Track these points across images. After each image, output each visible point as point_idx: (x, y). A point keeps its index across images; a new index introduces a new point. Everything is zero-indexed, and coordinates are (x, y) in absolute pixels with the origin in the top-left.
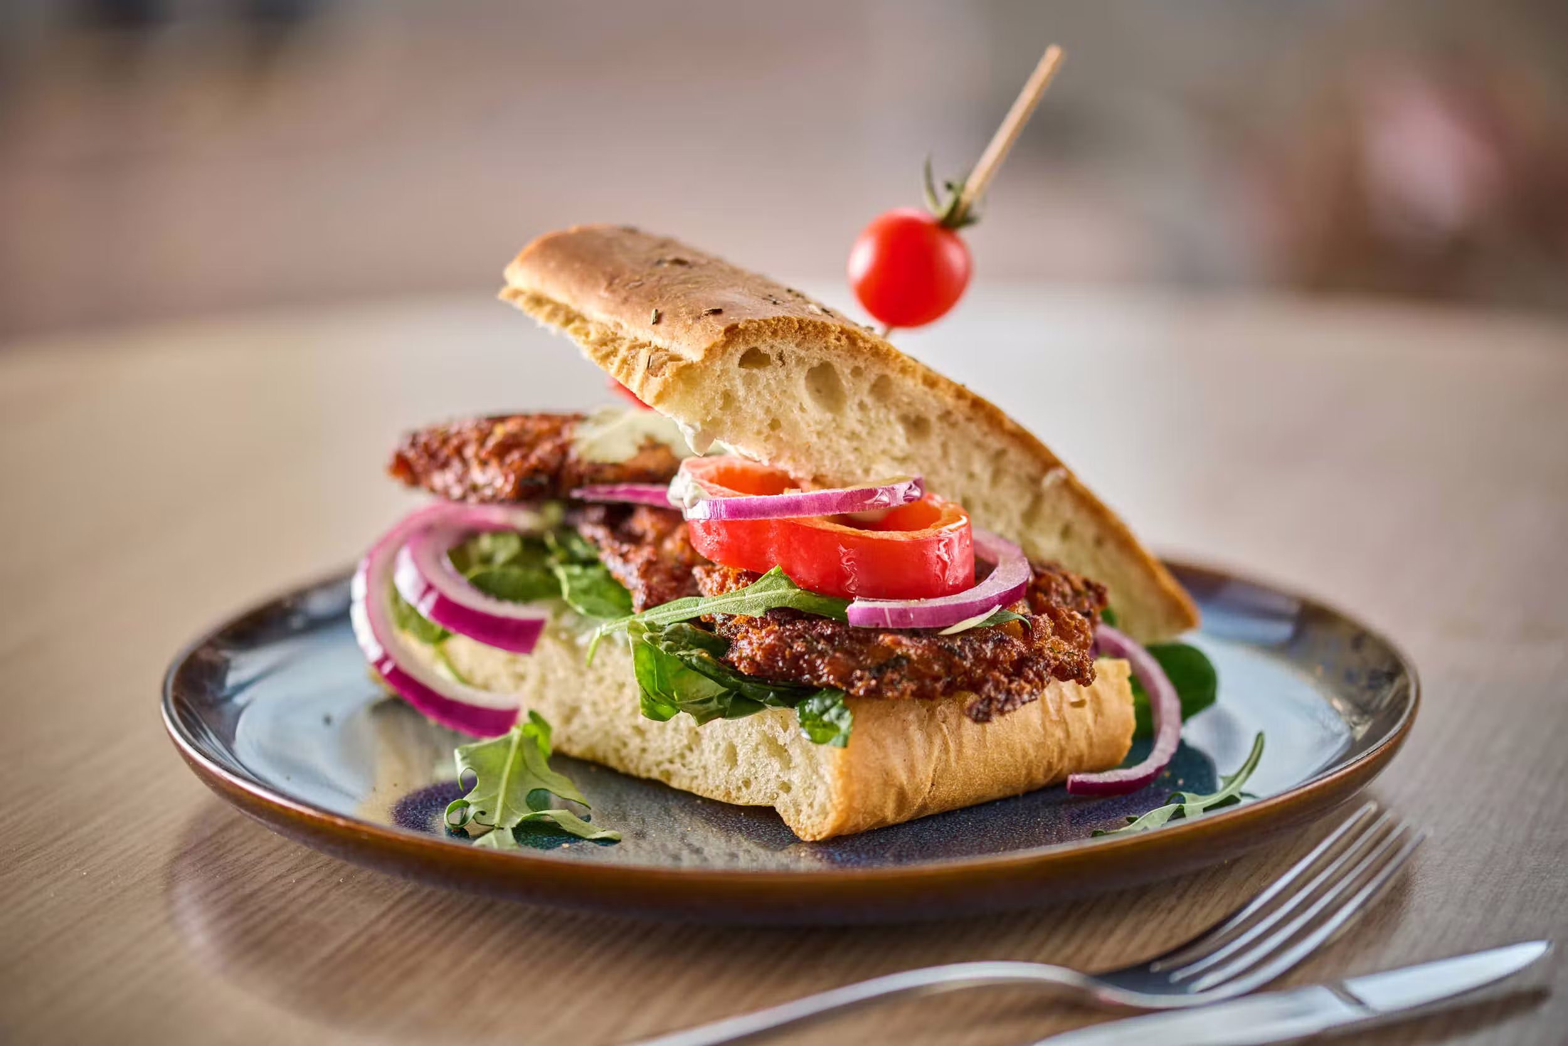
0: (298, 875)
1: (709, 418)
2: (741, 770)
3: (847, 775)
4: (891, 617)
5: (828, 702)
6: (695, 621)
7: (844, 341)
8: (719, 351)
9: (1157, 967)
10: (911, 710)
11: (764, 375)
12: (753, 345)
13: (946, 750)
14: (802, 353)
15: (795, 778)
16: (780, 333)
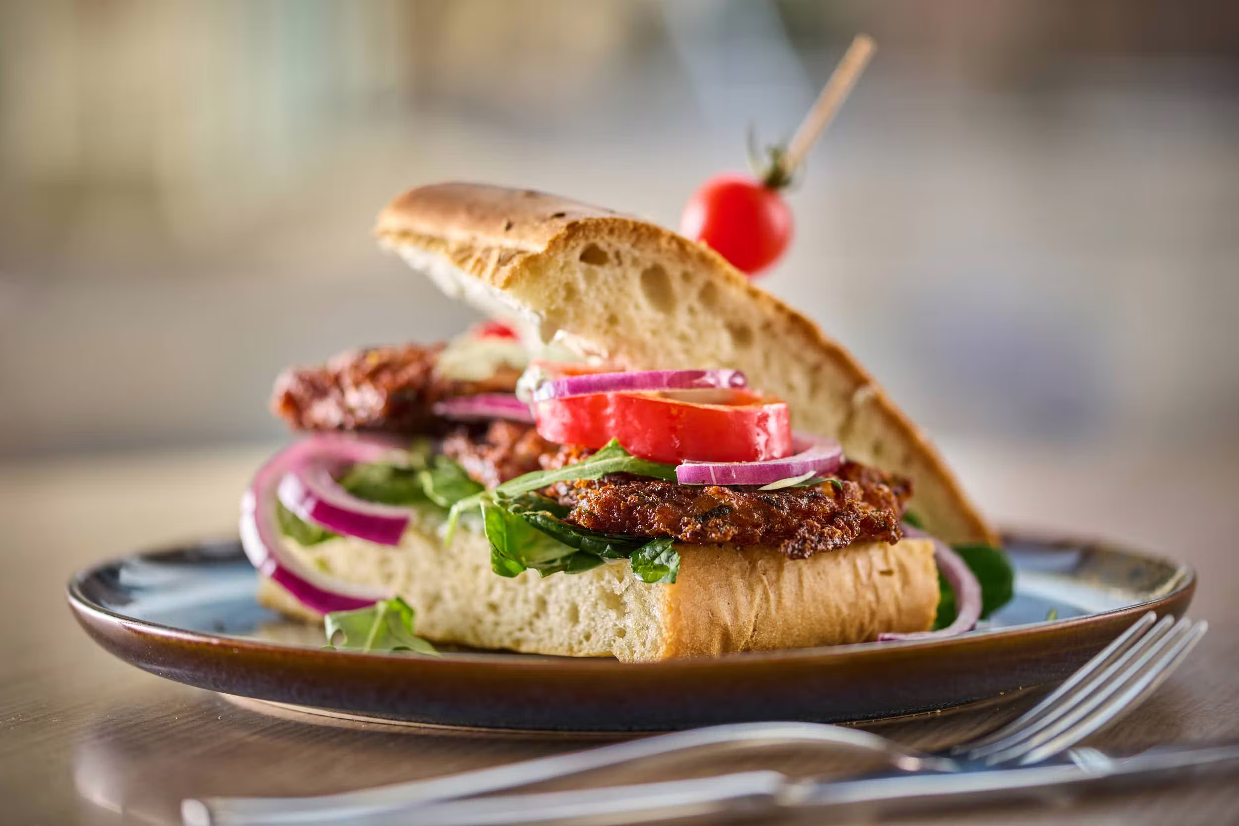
0: (181, 715)
1: (553, 307)
2: (581, 627)
3: (676, 611)
4: (715, 474)
5: (659, 549)
6: (540, 491)
7: (674, 246)
8: (561, 244)
9: (959, 748)
10: (733, 562)
11: (603, 272)
12: (592, 240)
13: (767, 599)
14: (637, 253)
15: (629, 622)
16: (617, 232)
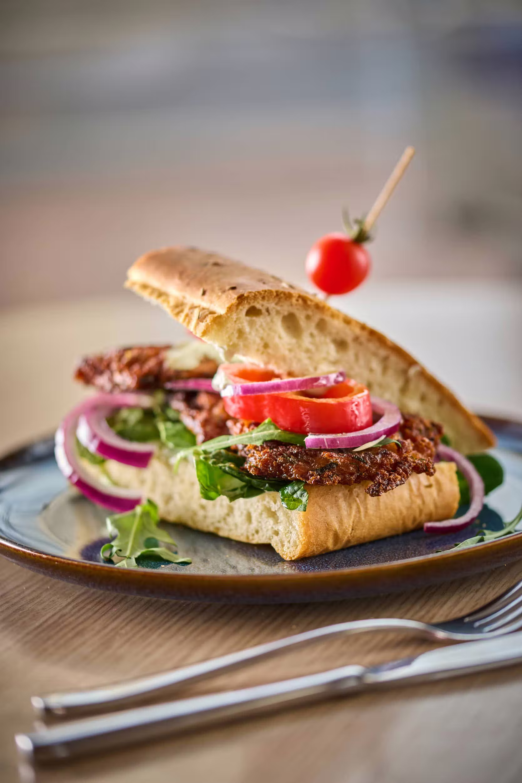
0: (27, 585)
1: (231, 343)
2: (254, 525)
3: (306, 525)
4: (327, 442)
5: (296, 488)
6: (228, 449)
7: (300, 301)
8: (234, 309)
9: (467, 620)
10: (339, 491)
11: (259, 320)
12: (252, 304)
13: (359, 511)
14: (279, 308)
15: (281, 528)
16: (266, 298)
